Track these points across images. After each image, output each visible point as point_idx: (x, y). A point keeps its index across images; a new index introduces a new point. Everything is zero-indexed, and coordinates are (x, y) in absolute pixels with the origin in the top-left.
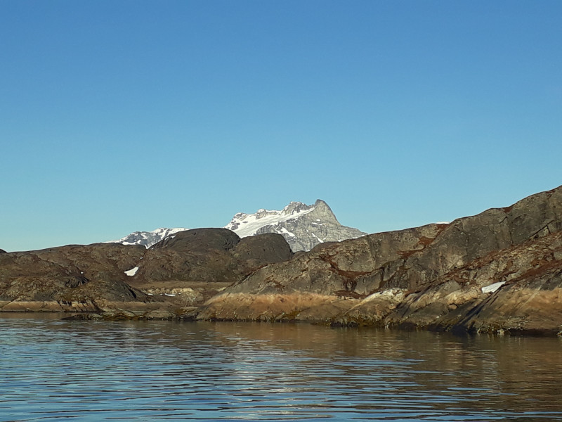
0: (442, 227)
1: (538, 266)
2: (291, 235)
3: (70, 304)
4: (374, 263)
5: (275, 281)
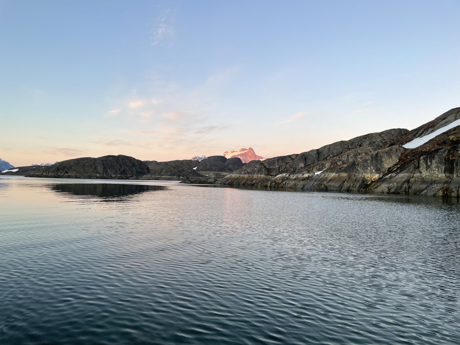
0: (297, 155)
1: (332, 166)
2: (242, 158)
3: (180, 177)
4: (277, 165)
5: (247, 171)
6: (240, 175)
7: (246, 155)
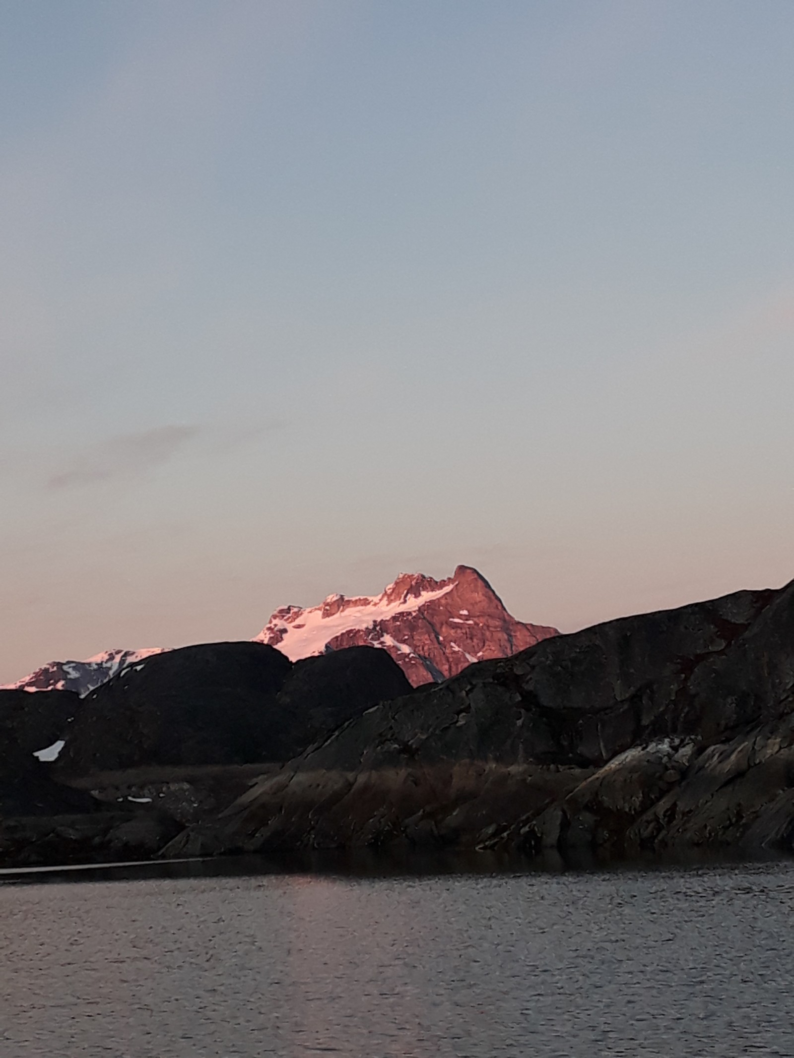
0: (766, 596)
2: (405, 649)
4: (618, 684)
5: (396, 740)
6: (350, 776)
7: (436, 620)
